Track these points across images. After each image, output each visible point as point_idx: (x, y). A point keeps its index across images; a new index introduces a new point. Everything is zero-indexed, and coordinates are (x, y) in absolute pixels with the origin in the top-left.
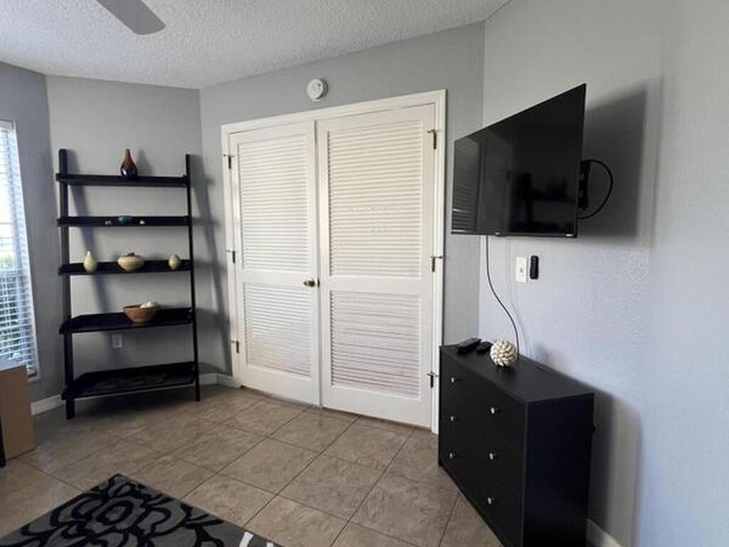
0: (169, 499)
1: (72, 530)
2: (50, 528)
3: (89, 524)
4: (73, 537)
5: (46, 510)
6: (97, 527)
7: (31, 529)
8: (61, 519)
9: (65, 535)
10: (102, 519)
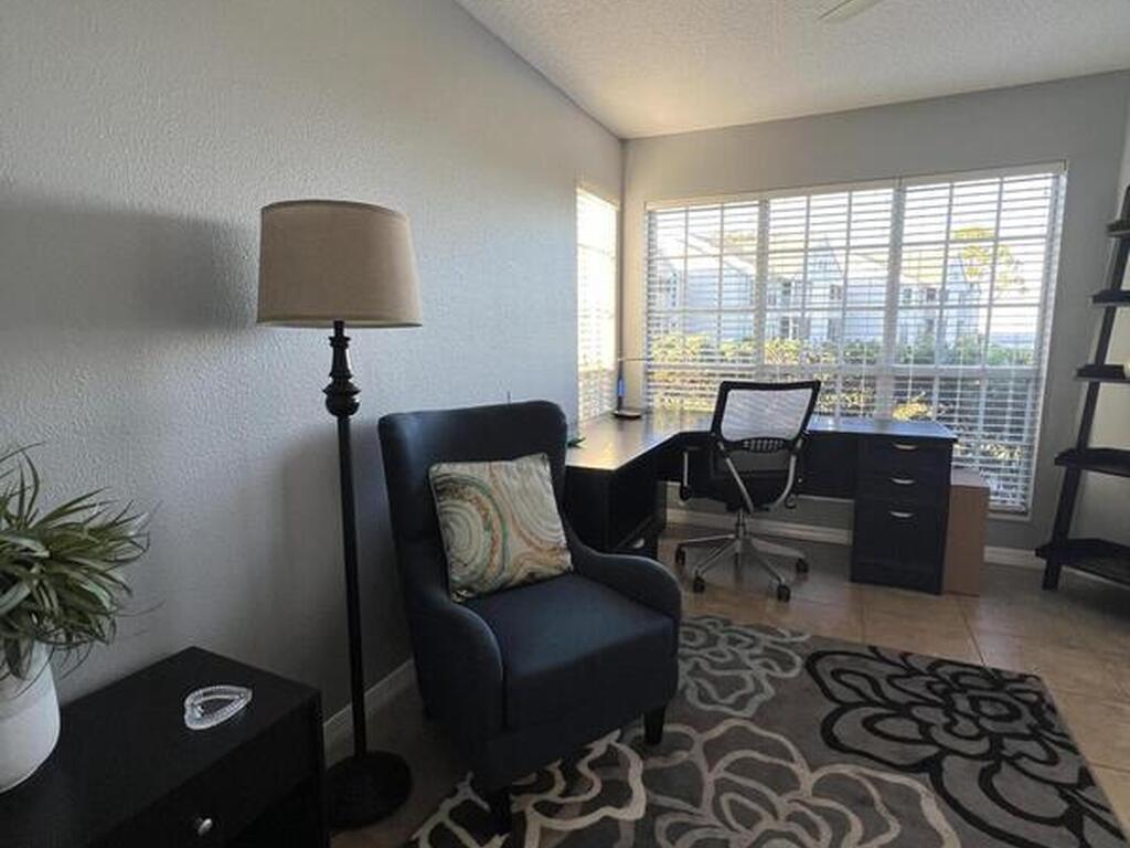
0: (1073, 749)
1: (939, 687)
2: (923, 670)
3: (958, 695)
4: (934, 693)
5: (936, 655)
6: (963, 704)
7: (910, 660)
8: (940, 670)
9: (929, 686)
10: (974, 702)
